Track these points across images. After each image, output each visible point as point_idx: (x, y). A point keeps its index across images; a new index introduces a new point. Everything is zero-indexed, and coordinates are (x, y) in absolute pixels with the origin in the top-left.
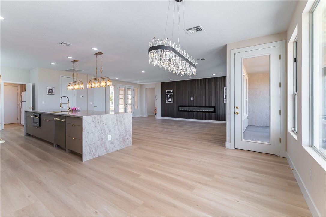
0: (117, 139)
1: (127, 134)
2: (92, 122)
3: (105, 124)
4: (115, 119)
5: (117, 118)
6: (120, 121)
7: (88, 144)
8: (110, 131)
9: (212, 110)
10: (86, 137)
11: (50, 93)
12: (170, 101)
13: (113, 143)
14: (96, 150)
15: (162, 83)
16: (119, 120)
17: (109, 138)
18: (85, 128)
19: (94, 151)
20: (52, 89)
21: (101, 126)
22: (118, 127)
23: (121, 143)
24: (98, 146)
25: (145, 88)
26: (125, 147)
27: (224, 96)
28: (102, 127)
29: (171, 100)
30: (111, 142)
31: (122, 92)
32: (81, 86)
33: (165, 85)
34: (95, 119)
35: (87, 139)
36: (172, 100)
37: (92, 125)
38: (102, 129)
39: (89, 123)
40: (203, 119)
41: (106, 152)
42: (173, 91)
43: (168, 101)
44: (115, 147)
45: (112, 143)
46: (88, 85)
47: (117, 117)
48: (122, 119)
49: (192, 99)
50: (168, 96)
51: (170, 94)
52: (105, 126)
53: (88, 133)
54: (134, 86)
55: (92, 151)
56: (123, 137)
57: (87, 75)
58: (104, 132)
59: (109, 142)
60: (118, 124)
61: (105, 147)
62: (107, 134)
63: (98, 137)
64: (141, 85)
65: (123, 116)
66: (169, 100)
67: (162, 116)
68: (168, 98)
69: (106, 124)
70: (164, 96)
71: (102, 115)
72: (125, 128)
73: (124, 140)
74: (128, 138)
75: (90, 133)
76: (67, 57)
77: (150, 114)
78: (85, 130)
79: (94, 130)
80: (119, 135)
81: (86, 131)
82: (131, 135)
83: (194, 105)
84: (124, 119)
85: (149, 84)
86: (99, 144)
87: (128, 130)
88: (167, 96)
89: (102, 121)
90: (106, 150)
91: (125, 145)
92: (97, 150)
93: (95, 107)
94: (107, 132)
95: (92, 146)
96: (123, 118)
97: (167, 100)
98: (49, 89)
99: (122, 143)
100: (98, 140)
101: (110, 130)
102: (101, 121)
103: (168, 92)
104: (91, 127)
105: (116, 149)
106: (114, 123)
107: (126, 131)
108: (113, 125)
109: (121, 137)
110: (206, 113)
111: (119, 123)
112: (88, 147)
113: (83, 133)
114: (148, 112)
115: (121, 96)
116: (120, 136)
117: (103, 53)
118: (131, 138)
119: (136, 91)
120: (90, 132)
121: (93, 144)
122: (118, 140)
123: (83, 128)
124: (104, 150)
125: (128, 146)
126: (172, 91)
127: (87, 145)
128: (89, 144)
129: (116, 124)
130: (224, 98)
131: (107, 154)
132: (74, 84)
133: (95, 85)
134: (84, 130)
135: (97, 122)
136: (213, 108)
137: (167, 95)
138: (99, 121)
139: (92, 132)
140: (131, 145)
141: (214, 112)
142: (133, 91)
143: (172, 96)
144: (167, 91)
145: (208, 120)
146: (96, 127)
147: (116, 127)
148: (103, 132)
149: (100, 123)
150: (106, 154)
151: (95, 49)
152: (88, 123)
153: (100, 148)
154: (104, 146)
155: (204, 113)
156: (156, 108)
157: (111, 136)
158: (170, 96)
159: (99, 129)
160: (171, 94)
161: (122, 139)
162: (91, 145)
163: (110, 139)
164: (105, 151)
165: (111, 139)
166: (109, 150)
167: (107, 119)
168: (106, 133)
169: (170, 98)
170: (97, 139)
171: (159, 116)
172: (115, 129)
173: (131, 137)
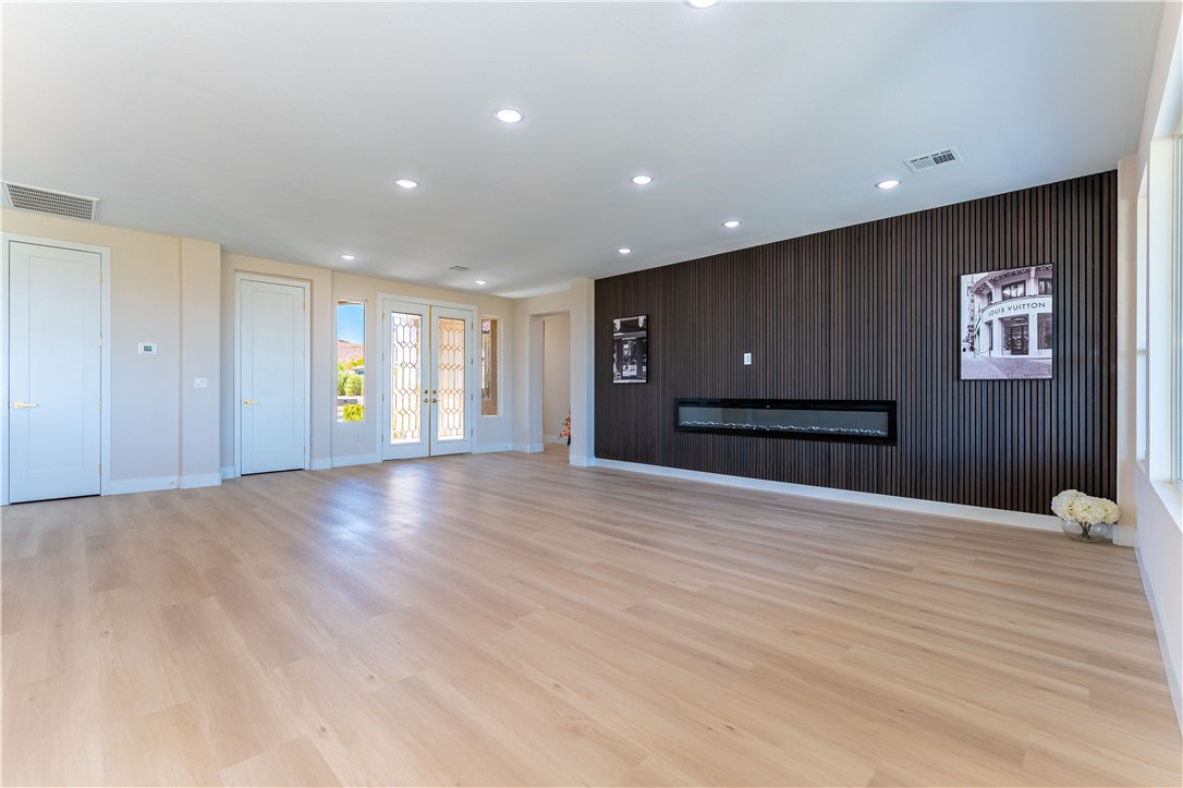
9: (875, 425)
12: (634, 373)
15: (598, 283)
25: (528, 319)
27: (964, 333)
29: (639, 369)
33: (613, 294)
36: (644, 368)
40: (813, 482)
42: (646, 321)
43: (625, 374)
49: (748, 359)
50: (626, 346)
51: (632, 337)
54: (474, 308)
64: (514, 303)
66: (630, 370)
67: (601, 452)
68: (623, 361)
70: (605, 351)
83: (761, 396)
85: (544, 296)
88: (620, 351)
97: (620, 369)
103: (626, 327)
110: (834, 446)
115: (405, 355)
126: (641, 319)
130: (964, 345)
136: (882, 417)
137: (620, 342)
141: (891, 438)
142: (470, 328)
143: (644, 350)
144: (617, 322)
145: (849, 487)
155: (819, 444)
158: (634, 349)
160: (639, 340)
169: (633, 357)
171: (582, 454)
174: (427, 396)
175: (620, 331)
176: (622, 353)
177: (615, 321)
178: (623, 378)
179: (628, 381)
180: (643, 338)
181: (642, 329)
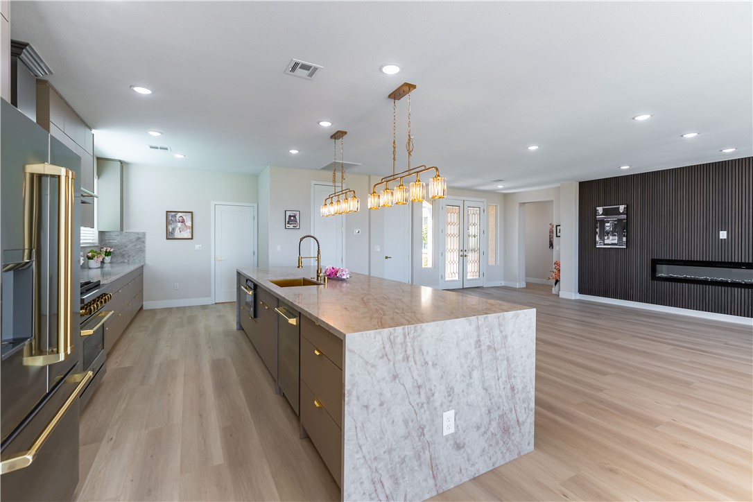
0: (478, 428)
1: (515, 403)
2: (382, 357)
3: (430, 363)
4: (473, 341)
5: (478, 336)
6: (489, 347)
7: (364, 457)
8: (450, 392)
10: (359, 425)
11: (291, 226)
12: (616, 242)
13: (463, 447)
14: (396, 482)
15: (580, 183)
16: (486, 341)
17: (449, 422)
18: (354, 385)
19: (387, 483)
20: (294, 217)
21: (415, 374)
22: (483, 376)
23: (493, 444)
24: (403, 461)
25: (517, 205)
26: (509, 458)
28: (420, 376)
29: (620, 239)
30: (456, 443)
31: (453, 217)
32: (352, 205)
33: (594, 191)
34: (392, 343)
35: (359, 435)
36: (624, 239)
37: (382, 371)
38: (419, 387)
39: (372, 361)
41: (436, 485)
42: (627, 209)
43: (606, 242)
44: (468, 460)
45: (458, 446)
46: (369, 200)
47: (478, 328)
48: (499, 339)
49: (723, 235)
50: (607, 224)
51: (615, 218)
52: (434, 373)
53: (367, 407)
54: (485, 200)
55: (378, 486)
56: (501, 416)
57: (370, 177)
58: (428, 398)
59: (447, 441)
60: (484, 360)
61: (433, 467)
62: (442, 405)
63: (406, 422)
64: (505, 195)
65: (500, 325)
66: (612, 240)
67: (581, 291)
68: (604, 234)
69: (434, 365)
70: (588, 228)
71: (419, 326)
72: (509, 377)
73: (506, 430)
74: (521, 420)
75: (371, 408)
76: (318, 123)
77: (533, 280)
78: (354, 393)
79: (388, 395)
80: (484, 410)
81: (358, 398)
82: (533, 405)
83: (736, 260)
84: (506, 337)
85: (531, 191)
86: (409, 453)
87: (519, 387)
88: (602, 227)
89: (421, 350)
90: (434, 477)
91: (508, 449)
92: (401, 481)
93: (386, 258)
94: (438, 398)
95: (381, 465)
96: (501, 332)
97: (602, 238)
98: (290, 216)
99: (497, 443)
100: (406, 438)
101: (452, 389)
102: (417, 351)
103: (607, 212)
104: (379, 381)
105: (473, 472)
106: (466, 357)
107: (513, 388)
108: (462, 367)
109: (495, 415)
111: (487, 357)
112: (364, 471)
113: (346, 408)
114: (527, 275)
115: (452, 230)
116: (489, 412)
117: (414, 87)
118: (531, 419)
119: (493, 212)
120: (375, 403)
121: (386, 456)
122: (483, 429)
123: (347, 387)
124: (426, 480)
125: (519, 454)
126: (622, 208)
127: (362, 461)
128: (367, 458)
129: (476, 363)
131: (438, 494)
132: (335, 199)
133: (390, 198)
134: (350, 394)
135: (400, 357)
137: (603, 222)
138: (410, 352)
139: (381, 404)
140: (532, 447)
142: (482, 212)
143: (623, 228)
144: (600, 210)
146: (395, 377)
147: (476, 374)
148: (423, 398)
149: (411, 359)
150: (434, 494)
151: (391, 70)
152: (367, 363)
153: (412, 470)
154: (428, 459)
156: (558, 264)
157: (456, 414)
158: (615, 227)
159: (409, 385)
160: (620, 220)
161: (499, 424)
162: (375, 459)
163: (452, 430)
164: (431, 482)
165: (457, 427)
166: (448, 478)
167: (441, 340)
168: (438, 404)
169: (613, 231)
170: (401, 430)
171: (569, 289)
172: (469, 385)
173: (533, 413)
174: (461, 253)
175: (602, 214)
176: (604, 229)
177: (598, 208)
178: (605, 245)
179: (609, 247)
180: (624, 219)
181: (623, 214)
